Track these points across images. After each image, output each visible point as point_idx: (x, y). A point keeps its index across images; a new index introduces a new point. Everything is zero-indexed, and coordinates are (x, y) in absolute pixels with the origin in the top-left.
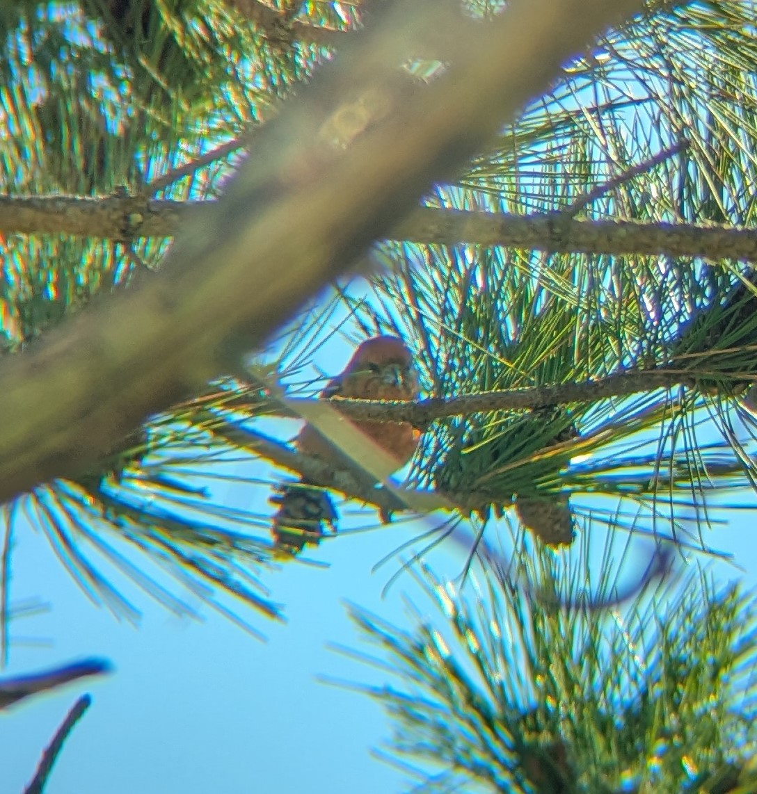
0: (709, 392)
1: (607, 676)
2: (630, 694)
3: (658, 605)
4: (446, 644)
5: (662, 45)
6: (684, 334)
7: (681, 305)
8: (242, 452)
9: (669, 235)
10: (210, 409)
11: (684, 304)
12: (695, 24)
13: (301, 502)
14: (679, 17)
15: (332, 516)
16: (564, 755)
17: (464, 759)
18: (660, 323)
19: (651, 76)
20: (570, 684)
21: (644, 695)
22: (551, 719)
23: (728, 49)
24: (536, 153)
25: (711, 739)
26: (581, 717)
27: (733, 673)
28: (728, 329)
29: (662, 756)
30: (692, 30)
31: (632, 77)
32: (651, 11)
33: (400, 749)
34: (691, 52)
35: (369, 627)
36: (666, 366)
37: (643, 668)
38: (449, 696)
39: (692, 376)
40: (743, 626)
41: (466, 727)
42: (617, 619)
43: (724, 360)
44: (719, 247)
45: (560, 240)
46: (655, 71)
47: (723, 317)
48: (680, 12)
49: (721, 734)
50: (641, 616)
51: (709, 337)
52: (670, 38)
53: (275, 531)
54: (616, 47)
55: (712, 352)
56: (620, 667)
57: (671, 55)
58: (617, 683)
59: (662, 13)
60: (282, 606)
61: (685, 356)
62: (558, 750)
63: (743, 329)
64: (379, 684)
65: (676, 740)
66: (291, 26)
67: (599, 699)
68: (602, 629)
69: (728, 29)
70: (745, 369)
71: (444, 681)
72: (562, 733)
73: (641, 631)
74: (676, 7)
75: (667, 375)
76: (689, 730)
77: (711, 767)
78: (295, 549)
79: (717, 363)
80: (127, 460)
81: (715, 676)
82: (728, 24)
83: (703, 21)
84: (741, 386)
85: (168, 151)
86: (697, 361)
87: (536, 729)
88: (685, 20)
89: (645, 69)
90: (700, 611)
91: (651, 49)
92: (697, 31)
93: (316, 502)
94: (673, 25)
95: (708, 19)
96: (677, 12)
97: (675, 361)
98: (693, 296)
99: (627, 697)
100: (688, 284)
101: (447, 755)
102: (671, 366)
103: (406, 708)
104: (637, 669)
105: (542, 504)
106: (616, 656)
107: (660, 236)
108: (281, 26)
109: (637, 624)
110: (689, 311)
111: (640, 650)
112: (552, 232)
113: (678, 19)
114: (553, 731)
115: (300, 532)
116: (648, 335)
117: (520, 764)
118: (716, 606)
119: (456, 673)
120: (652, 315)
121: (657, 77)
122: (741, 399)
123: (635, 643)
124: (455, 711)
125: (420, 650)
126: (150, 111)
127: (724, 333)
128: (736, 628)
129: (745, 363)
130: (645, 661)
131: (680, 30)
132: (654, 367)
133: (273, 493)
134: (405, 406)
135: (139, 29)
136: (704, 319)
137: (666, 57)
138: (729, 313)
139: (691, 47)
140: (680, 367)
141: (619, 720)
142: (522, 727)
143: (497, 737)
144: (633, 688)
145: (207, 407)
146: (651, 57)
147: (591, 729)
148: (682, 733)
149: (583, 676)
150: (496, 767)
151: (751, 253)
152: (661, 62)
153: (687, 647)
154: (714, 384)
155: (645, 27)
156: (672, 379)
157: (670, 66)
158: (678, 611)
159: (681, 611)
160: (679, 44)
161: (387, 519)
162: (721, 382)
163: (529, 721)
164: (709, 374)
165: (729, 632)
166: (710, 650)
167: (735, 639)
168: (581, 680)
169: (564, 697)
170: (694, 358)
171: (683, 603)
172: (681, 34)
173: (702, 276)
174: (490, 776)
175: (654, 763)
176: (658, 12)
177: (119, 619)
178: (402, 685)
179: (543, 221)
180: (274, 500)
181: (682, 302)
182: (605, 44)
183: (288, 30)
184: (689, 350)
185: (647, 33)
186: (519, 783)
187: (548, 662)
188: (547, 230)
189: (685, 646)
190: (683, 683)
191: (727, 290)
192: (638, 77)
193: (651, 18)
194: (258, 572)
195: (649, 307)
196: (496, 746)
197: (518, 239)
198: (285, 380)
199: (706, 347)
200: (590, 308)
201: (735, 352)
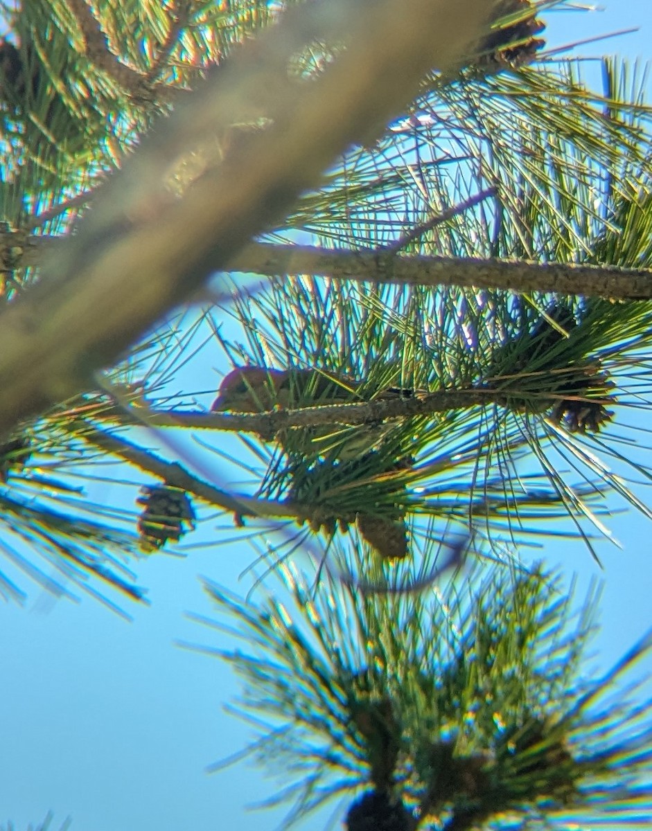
0: (519, 409)
1: (428, 642)
2: (449, 658)
3: (473, 581)
4: (289, 614)
5: (477, 108)
6: (496, 358)
7: (494, 334)
8: (111, 457)
9: (480, 269)
10: (85, 418)
11: (497, 333)
12: (504, 90)
13: (164, 503)
14: (490, 84)
15: (191, 515)
16: (390, 711)
17: (304, 713)
18: (476, 350)
19: (466, 135)
20: (397, 649)
21: (460, 659)
22: (380, 679)
23: (533, 113)
24: (369, 204)
25: (518, 699)
26: (406, 678)
27: (537, 640)
28: (535, 354)
29: (475, 711)
30: (502, 95)
31: (450, 136)
32: (466, 78)
33: (249, 704)
34: (501, 115)
35: (220, 598)
36: (481, 386)
37: (459, 636)
38: (291, 659)
39: (503, 396)
40: (546, 600)
41: (305, 686)
42: (436, 594)
43: (532, 381)
44: (523, 280)
45: (385, 272)
46: (468, 130)
47: (531, 345)
48: (492, 80)
49: (527, 694)
50: (458, 591)
51: (518, 362)
52: (482, 102)
53: (142, 527)
54: (436, 109)
55: (520, 375)
56: (439, 635)
57: (483, 117)
58: (437, 650)
59: (476, 80)
60: (146, 591)
61: (497, 378)
62: (385, 706)
63: (548, 355)
64: (231, 650)
65: (489, 698)
66: (152, 87)
67: (422, 661)
68: (424, 601)
69: (533, 96)
70: (549, 390)
71: (287, 647)
72: (390, 691)
73: (458, 603)
74: (487, 76)
75: (483, 394)
76: (499, 689)
77: (519, 722)
78: (159, 541)
79: (524, 384)
80: (12, 461)
81: (521, 643)
82: (533, 91)
83: (511, 88)
84: (547, 404)
85: (53, 196)
86: (508, 383)
87: (366, 688)
88: (495, 87)
89: (459, 129)
90: (509, 586)
91: (466, 112)
92: (506, 98)
93: (177, 503)
94: (485, 91)
95: (514, 86)
96: (488, 80)
97: (489, 382)
98: (506, 326)
99: (446, 661)
100: (501, 315)
101: (288, 709)
102: (486, 387)
103: (254, 669)
104: (454, 637)
105: (381, 521)
106: (436, 626)
107: (472, 269)
108: (145, 87)
109: (454, 598)
110: (501, 339)
111: (457, 620)
112: (378, 266)
113: (490, 86)
114: (382, 690)
115: (161, 526)
116: (466, 359)
117: (352, 717)
118: (522, 583)
119: (298, 639)
120: (470, 342)
121: (471, 135)
122: (546, 417)
123: (452, 615)
124: (296, 672)
125: (266, 619)
126: (37, 160)
127: (532, 359)
128: (539, 602)
129: (550, 385)
130: (461, 629)
131: (490, 96)
132: (471, 387)
133: (140, 495)
134: (254, 417)
135: (29, 89)
136: (515, 347)
137: (478, 119)
138: (537, 341)
139: (501, 111)
140: (493, 388)
141: (438, 681)
142: (354, 686)
143: (333, 694)
144: (451, 653)
145: (83, 416)
146: (466, 119)
147: (415, 688)
148: (493, 692)
149: (406, 642)
150: (331, 721)
151: (551, 285)
152: (474, 123)
153: (498, 617)
154: (523, 403)
155: (461, 93)
156: (486, 398)
157: (481, 126)
158: (489, 587)
159: (492, 586)
160: (490, 108)
161: (240, 523)
162: (528, 400)
163: (361, 682)
164: (518, 393)
165: (534, 605)
166: (516, 620)
167: (539, 611)
168: (405, 645)
169: (391, 660)
170: (506, 380)
171: (494, 580)
172: (493, 99)
173: (513, 308)
174: (327, 728)
175: (470, 717)
176: (472, 80)
177: (7, 599)
178: (250, 649)
179: (371, 256)
180: (141, 501)
181: (496, 331)
182: (427, 107)
183: (151, 91)
184: (501, 372)
185: (462, 98)
186: (351, 734)
187: (378, 631)
188: (374, 263)
189: (495, 617)
190: (496, 650)
191: (535, 321)
192: (454, 137)
193: (466, 85)
194: (126, 560)
195: (467, 335)
196: (332, 703)
197: (349, 271)
198: (149, 396)
199: (516, 371)
200: (416, 335)
201: (541, 375)
